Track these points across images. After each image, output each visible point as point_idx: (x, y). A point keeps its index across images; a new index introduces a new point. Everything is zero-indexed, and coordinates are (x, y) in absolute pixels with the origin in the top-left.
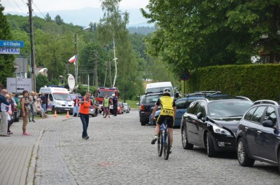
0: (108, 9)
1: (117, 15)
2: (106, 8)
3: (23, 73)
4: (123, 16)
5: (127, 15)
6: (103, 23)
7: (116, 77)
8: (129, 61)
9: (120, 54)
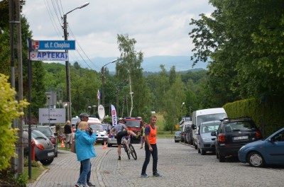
0: (125, 50)
1: (132, 55)
2: (123, 49)
3: (52, 106)
4: (137, 56)
5: (141, 55)
6: (120, 62)
7: (132, 109)
8: (144, 95)
9: (135, 89)
